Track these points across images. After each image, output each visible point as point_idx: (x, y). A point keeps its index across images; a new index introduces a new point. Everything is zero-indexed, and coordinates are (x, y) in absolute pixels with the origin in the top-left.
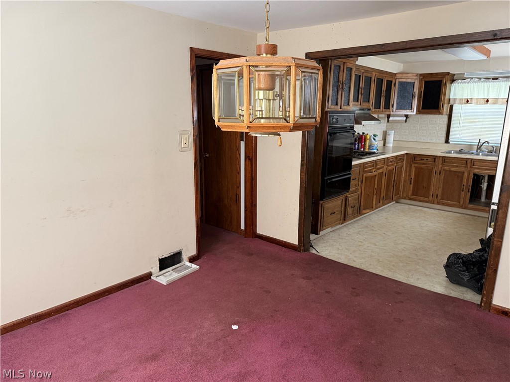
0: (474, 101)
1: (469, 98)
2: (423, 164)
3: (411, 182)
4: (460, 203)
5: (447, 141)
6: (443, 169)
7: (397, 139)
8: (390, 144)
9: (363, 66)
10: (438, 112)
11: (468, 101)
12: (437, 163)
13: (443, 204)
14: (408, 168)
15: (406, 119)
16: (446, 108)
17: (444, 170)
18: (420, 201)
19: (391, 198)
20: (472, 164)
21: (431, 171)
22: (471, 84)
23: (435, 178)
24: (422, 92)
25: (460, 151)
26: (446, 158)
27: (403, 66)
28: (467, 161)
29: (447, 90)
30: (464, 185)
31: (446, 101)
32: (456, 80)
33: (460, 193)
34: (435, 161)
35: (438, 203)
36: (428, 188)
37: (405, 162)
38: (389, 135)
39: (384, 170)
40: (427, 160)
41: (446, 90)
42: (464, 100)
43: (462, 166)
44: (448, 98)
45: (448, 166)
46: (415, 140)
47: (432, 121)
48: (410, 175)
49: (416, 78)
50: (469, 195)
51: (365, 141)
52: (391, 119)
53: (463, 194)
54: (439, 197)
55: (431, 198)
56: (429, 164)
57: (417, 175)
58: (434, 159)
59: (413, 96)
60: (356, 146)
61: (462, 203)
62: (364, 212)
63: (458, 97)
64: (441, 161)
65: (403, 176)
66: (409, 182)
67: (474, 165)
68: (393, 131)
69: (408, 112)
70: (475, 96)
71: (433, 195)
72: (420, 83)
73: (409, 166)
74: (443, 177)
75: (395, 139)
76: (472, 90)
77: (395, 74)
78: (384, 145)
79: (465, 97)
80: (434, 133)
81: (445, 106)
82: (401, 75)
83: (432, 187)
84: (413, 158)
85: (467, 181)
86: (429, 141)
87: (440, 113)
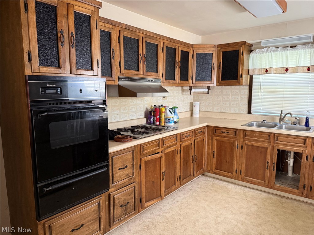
0: (273, 70)
1: (268, 67)
2: (224, 137)
3: (214, 155)
4: (265, 181)
5: (249, 112)
6: (244, 143)
7: (203, 110)
8: (197, 115)
9: (140, 29)
10: (237, 82)
11: (267, 71)
12: (238, 137)
13: (248, 182)
14: (210, 141)
15: (208, 90)
16: (245, 79)
17: (246, 144)
18: (225, 176)
19: (192, 174)
20: (276, 139)
21: (232, 144)
22: (269, 54)
23: (237, 153)
24: (220, 63)
25: (262, 122)
26: (247, 132)
27: (202, 38)
28: (269, 136)
29: (245, 60)
30: (268, 162)
31: (245, 72)
32: (253, 50)
33: (265, 170)
34: (236, 135)
35: (243, 180)
36: (232, 164)
37: (206, 134)
38: (195, 106)
39: (178, 147)
40: (228, 133)
41: (243, 60)
42: (263, 70)
43: (265, 141)
44: (247, 68)
45: (250, 140)
46: (219, 111)
47: (234, 92)
48: (212, 148)
49: (214, 49)
50: (274, 173)
51: (160, 115)
52: (193, 90)
53: (267, 172)
54: (243, 174)
55: (234, 173)
56: (230, 137)
57: (219, 148)
58: (234, 132)
59: (212, 67)
60: (152, 120)
61: (267, 181)
62: (147, 204)
63: (257, 67)
64: (242, 135)
65: (206, 149)
66: (212, 156)
67: (277, 141)
68: (199, 103)
69: (208, 83)
70: (274, 66)
71: (236, 171)
72: (219, 54)
73: (210, 138)
74: (245, 152)
75: (201, 110)
76: (270, 59)
77: (192, 46)
78: (192, 115)
79: (264, 67)
80: (237, 104)
81: (244, 76)
82: (198, 47)
83: (235, 163)
84: (214, 131)
85: (272, 158)
86: (232, 112)
87: (240, 84)
